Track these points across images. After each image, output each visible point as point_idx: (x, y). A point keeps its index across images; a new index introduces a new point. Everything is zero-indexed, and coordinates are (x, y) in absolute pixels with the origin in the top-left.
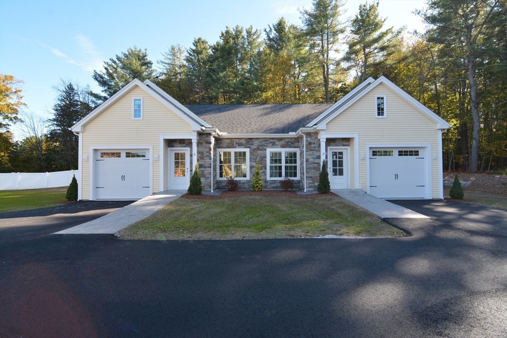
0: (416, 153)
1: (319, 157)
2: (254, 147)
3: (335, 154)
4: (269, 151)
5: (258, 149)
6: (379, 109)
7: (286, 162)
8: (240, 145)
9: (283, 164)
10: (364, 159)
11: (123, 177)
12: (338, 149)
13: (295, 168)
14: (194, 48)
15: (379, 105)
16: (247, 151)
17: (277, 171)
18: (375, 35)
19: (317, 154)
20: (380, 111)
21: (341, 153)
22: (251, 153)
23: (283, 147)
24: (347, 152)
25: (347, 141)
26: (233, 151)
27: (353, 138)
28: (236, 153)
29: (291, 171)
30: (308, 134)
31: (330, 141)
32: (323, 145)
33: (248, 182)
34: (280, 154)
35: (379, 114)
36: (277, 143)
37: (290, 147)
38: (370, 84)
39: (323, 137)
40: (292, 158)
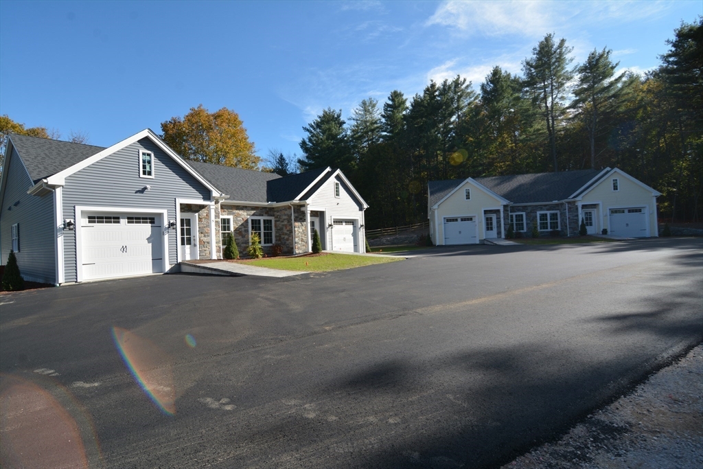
0: (640, 211)
1: (577, 216)
2: (529, 211)
3: (586, 213)
4: (539, 213)
5: (531, 212)
6: (614, 186)
7: (551, 219)
8: (519, 210)
9: (549, 221)
10: (606, 216)
11: (460, 232)
12: (588, 210)
13: (557, 222)
14: (390, 103)
15: (614, 184)
16: (524, 214)
17: (544, 226)
18: (606, 82)
19: (575, 214)
20: (615, 188)
21: (590, 213)
22: (527, 215)
23: (548, 210)
24: (594, 212)
25: (594, 206)
26: (514, 214)
27: (598, 204)
28: (516, 215)
29: (554, 225)
30: (569, 203)
31: (584, 207)
32: (580, 209)
33: (525, 233)
34: (546, 215)
35: (614, 189)
36: (544, 208)
37: (553, 210)
38: (608, 172)
39: (579, 204)
40: (554, 216)
